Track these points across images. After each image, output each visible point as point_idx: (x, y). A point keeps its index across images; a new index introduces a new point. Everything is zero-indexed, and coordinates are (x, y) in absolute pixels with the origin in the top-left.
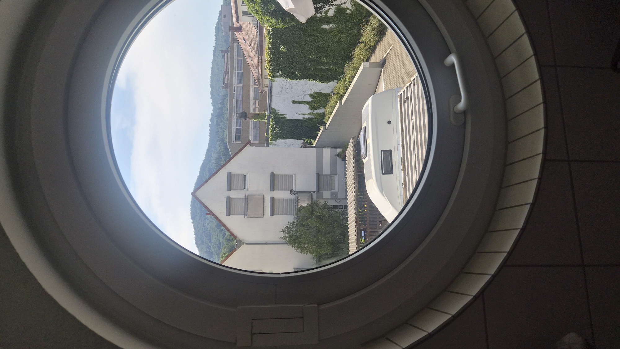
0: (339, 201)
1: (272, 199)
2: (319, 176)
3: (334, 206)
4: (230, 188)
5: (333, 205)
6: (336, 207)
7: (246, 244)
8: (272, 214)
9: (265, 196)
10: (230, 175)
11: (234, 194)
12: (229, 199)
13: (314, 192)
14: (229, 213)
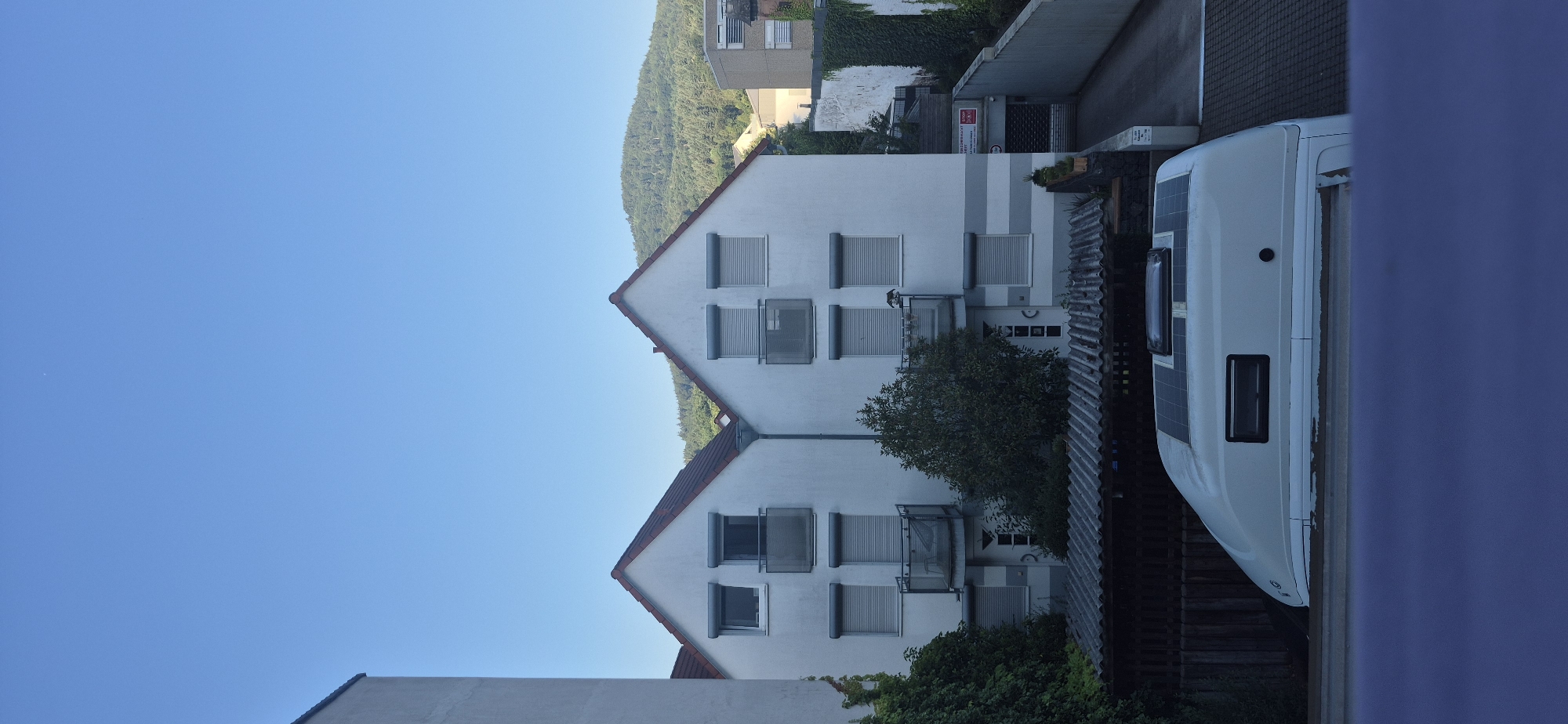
0: (1033, 313)
1: (838, 312)
2: (973, 242)
3: (1017, 328)
4: (716, 281)
5: (1014, 325)
6: (1022, 331)
7: (766, 437)
8: (838, 352)
9: (817, 303)
10: (716, 241)
11: (727, 298)
12: (716, 312)
13: (958, 297)
14: (717, 352)
